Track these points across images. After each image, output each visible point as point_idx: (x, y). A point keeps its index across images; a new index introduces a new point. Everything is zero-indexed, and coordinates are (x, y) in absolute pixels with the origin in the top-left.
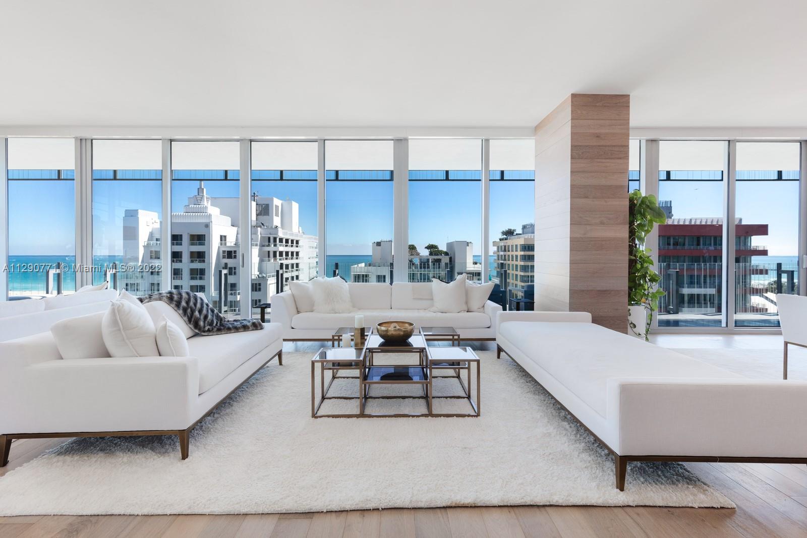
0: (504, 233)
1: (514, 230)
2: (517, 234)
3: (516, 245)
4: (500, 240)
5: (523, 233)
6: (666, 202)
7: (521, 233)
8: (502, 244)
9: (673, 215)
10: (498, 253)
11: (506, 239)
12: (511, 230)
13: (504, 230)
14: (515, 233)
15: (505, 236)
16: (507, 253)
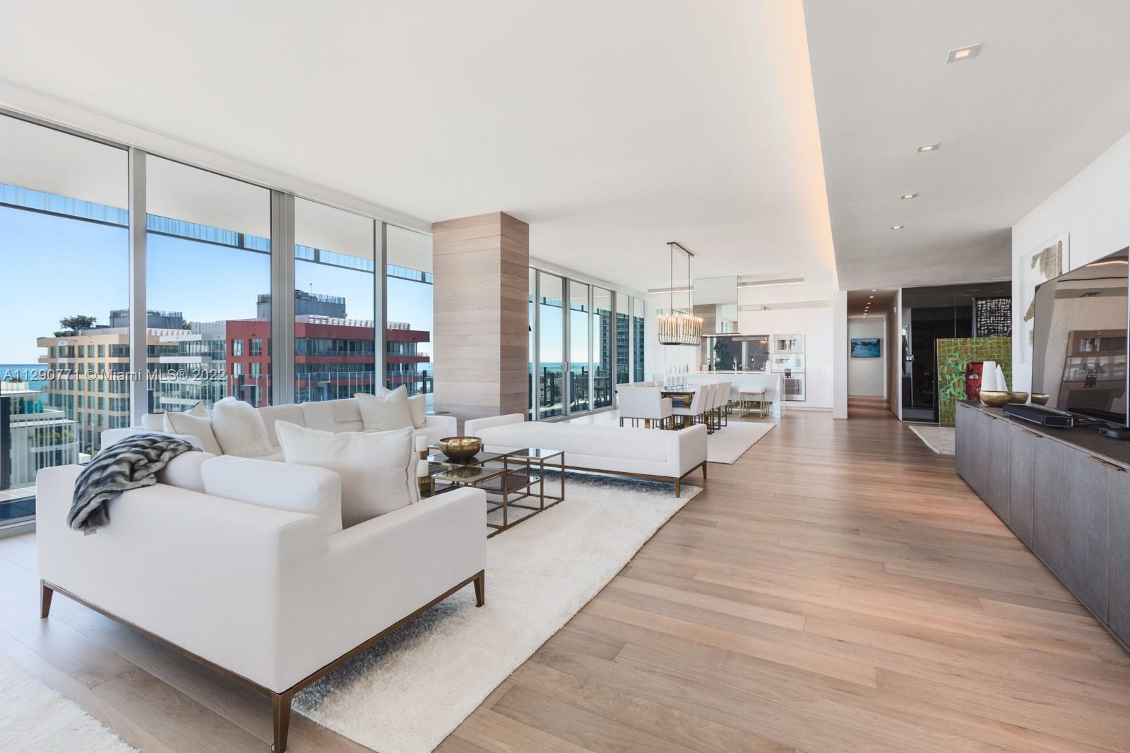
0: (66, 323)
1: (94, 319)
2: (98, 327)
3: (99, 346)
4: (58, 335)
5: (113, 325)
6: (339, 299)
7: (108, 324)
8: (64, 342)
9: (346, 315)
10: (53, 361)
11: (73, 334)
12: (84, 318)
13: (69, 318)
14: (94, 324)
15: (70, 329)
16: (77, 361)
